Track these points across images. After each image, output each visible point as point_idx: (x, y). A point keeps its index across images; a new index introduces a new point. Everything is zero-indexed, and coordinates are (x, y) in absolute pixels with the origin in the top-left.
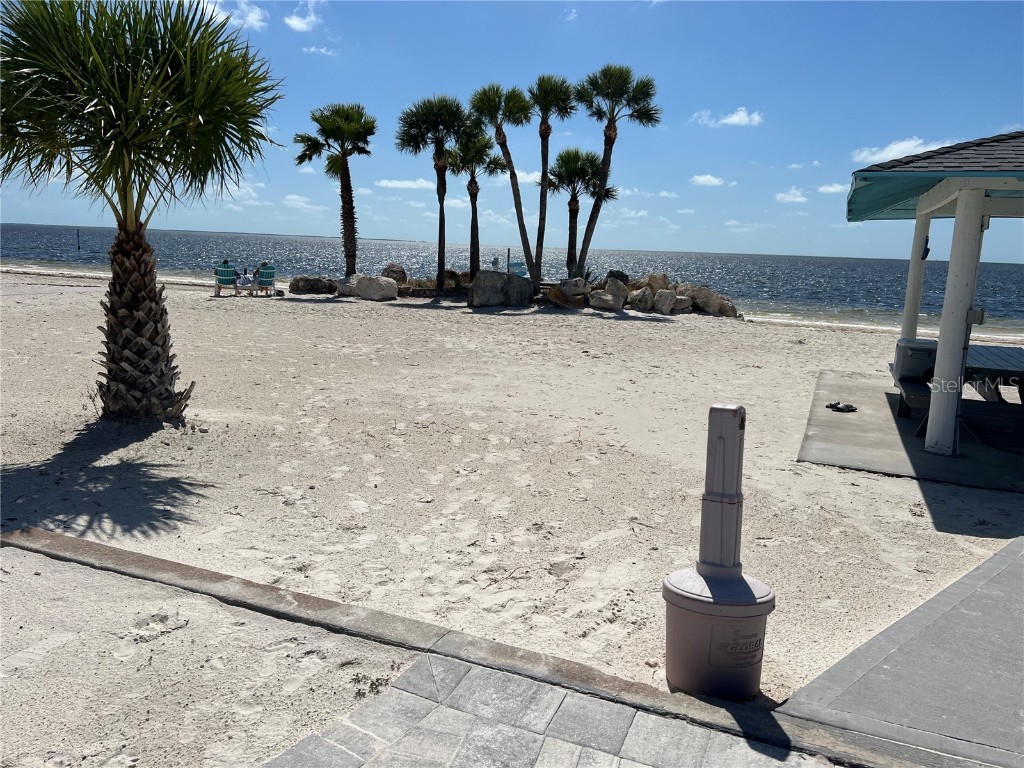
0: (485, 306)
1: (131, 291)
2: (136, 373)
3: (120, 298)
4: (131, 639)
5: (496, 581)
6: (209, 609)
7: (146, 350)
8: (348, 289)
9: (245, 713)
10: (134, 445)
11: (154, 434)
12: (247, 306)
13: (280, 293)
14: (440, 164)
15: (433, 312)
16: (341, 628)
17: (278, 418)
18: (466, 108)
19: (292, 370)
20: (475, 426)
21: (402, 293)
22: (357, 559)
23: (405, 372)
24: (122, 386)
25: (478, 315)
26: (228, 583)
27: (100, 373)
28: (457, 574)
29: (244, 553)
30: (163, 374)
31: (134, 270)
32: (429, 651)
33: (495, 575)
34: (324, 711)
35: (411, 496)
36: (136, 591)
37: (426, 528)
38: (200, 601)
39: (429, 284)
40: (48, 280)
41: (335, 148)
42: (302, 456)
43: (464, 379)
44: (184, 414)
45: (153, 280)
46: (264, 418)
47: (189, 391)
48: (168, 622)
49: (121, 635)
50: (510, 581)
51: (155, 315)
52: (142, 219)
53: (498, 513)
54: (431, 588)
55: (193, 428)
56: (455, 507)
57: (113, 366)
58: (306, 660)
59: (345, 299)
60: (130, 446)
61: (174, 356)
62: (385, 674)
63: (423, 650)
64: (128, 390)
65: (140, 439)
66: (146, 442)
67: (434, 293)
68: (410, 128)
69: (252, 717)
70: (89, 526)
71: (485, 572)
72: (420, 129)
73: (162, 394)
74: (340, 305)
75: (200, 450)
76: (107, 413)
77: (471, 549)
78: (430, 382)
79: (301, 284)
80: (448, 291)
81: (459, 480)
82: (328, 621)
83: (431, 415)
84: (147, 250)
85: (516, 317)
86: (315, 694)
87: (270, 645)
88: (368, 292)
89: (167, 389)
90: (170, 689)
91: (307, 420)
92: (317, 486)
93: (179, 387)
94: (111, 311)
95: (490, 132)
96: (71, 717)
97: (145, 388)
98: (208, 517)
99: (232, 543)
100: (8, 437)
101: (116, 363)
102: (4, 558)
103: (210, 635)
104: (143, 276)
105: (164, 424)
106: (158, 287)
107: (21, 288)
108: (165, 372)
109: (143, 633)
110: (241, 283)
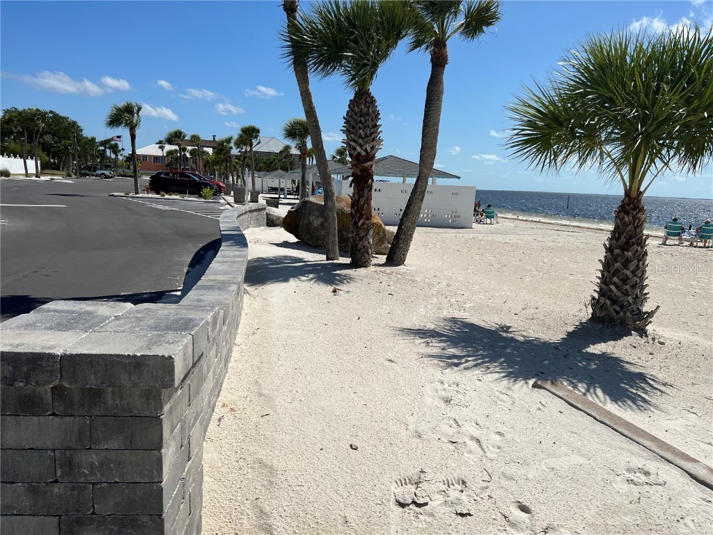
1: (625, 237)
2: (619, 294)
3: (617, 242)
4: (625, 479)
6: (682, 480)
7: (629, 279)
10: (612, 343)
11: (625, 338)
24: (608, 302)
26: (695, 465)
27: (594, 290)
29: (703, 446)
30: (637, 297)
31: (630, 223)
36: (625, 446)
38: (675, 472)
44: (647, 328)
45: (642, 231)
46: (709, 343)
47: (653, 312)
48: (650, 477)
49: (617, 473)
51: (638, 256)
52: (642, 189)
55: (654, 339)
57: (603, 286)
60: (609, 343)
61: (647, 285)
64: (612, 305)
65: (615, 340)
66: (619, 342)
70: (588, 391)
73: (634, 311)
75: (659, 356)
76: (594, 318)
84: (642, 210)
89: (638, 308)
93: (647, 308)
94: (609, 250)
96: (588, 515)
97: (623, 304)
98: (670, 408)
99: (692, 435)
100: (535, 321)
101: (606, 285)
102: (541, 395)
103: (683, 500)
104: (636, 228)
105: (633, 332)
106: (644, 237)
107: (535, 231)
108: (639, 296)
109: (633, 478)
110: (685, 236)
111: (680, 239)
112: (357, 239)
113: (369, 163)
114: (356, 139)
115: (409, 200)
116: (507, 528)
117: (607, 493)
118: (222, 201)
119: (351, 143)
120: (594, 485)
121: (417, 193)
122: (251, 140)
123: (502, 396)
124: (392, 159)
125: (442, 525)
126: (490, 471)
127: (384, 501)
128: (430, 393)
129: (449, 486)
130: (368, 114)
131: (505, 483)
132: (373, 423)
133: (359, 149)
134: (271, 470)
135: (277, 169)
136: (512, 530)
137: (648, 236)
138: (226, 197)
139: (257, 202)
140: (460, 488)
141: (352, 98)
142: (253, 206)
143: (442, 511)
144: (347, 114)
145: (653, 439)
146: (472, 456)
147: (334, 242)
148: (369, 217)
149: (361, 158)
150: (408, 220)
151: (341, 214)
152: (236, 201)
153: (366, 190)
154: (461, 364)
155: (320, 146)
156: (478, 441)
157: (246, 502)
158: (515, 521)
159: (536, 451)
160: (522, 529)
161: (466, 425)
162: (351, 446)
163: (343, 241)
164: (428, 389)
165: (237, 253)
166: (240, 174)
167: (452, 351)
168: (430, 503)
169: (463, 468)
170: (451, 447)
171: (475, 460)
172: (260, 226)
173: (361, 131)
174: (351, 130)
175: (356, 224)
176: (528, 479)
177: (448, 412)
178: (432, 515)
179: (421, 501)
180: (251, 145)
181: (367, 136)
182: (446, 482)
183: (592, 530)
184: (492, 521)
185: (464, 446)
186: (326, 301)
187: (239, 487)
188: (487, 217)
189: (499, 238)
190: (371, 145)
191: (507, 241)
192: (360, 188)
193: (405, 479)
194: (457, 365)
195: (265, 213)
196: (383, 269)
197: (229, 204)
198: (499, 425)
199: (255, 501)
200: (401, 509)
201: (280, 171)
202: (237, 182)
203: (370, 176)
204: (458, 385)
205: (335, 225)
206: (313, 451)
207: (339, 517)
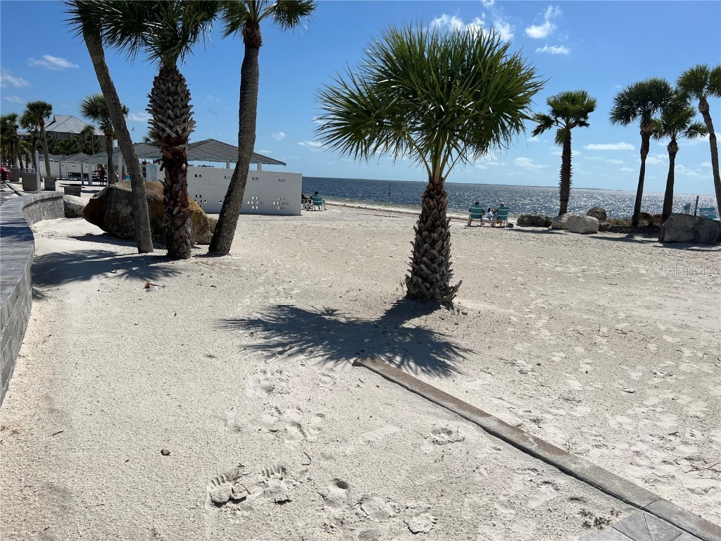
0: (675, 242)
1: (431, 220)
2: (428, 272)
3: (425, 224)
4: (431, 440)
5: (697, 469)
6: (477, 433)
7: (436, 258)
8: (560, 224)
9: (502, 511)
10: (424, 317)
11: (435, 311)
12: (489, 233)
13: (511, 225)
14: (645, 130)
15: (629, 245)
16: (570, 471)
17: (511, 311)
18: (673, 85)
19: (520, 279)
20: (669, 339)
21: (602, 229)
22: (576, 424)
23: (605, 288)
24: (420, 280)
25: (669, 249)
26: (488, 419)
27: (408, 270)
28: (662, 455)
29: (496, 401)
30: (443, 274)
31: (435, 207)
32: (643, 509)
33: (696, 464)
34: (559, 529)
35: (616, 385)
36: (432, 410)
37: (630, 412)
38: (471, 427)
39: (625, 222)
40: (374, 212)
41: (562, 123)
42: (529, 340)
43: (656, 299)
44: (453, 301)
45: (445, 214)
46: (503, 310)
47: (457, 287)
48: (452, 435)
49: (425, 436)
50: (710, 472)
51: (443, 237)
52: (443, 176)
53: (695, 413)
54: (637, 459)
55: (458, 311)
56: (655, 400)
57: (415, 266)
58: (544, 487)
59: (557, 231)
60: (422, 317)
61: (451, 263)
62: (607, 516)
63: (638, 507)
64: (423, 282)
65: (427, 314)
66: (430, 316)
67: (629, 230)
68: (623, 105)
69: (508, 516)
70: (402, 363)
71: (685, 459)
72: (632, 105)
73: (441, 287)
74: (553, 235)
75: (462, 326)
76: (409, 296)
77: (672, 438)
78: (628, 299)
79: (526, 219)
80: (642, 228)
81: (657, 380)
82: (560, 464)
83: (628, 324)
84: (444, 195)
85: (705, 253)
86: (552, 514)
87: (518, 469)
88: (576, 227)
89: (445, 284)
90: (454, 480)
91: (533, 316)
92: (542, 364)
93: (451, 283)
94: (419, 232)
95: (694, 103)
96: (399, 480)
97: (432, 281)
98: (470, 371)
99: (487, 392)
100: (357, 303)
101: (418, 265)
102: (361, 373)
103: (478, 451)
104: (439, 211)
105: (441, 306)
106: (447, 219)
107: (361, 217)
108: (445, 273)
109: (437, 438)
110: (485, 218)
111: (482, 221)
112: (173, 228)
113: (181, 146)
114: (165, 120)
115: (230, 186)
116: (325, 507)
117: (416, 457)
118: (8, 189)
119: (159, 124)
120: (405, 450)
121: (238, 180)
122: (41, 118)
123: (324, 378)
124: (213, 142)
125: (261, 517)
126: (310, 454)
127: (198, 504)
128: (252, 385)
129: (269, 476)
130: (176, 93)
131: (324, 463)
132: (188, 425)
133: (168, 130)
134: (64, 493)
135: (77, 152)
136: (330, 508)
137: (450, 218)
138: (13, 185)
139: (54, 189)
140: (279, 476)
141: (157, 75)
142: (47, 194)
143: (261, 503)
144: (153, 93)
145: (454, 400)
146: (292, 442)
147: (146, 232)
148: (185, 204)
149: (172, 140)
150: (231, 207)
151: (153, 202)
152: (26, 190)
153: (180, 176)
154: (286, 351)
155: (122, 126)
156: (299, 426)
157: (32, 535)
158: (334, 499)
159: (354, 427)
160: (339, 505)
161: (288, 411)
162: (162, 452)
163: (157, 230)
164: (250, 381)
165: (18, 250)
166: (30, 157)
167: (277, 339)
168: (248, 496)
169: (283, 455)
170: (272, 436)
171: (296, 445)
172: (56, 217)
173: (170, 111)
174: (158, 109)
175: (170, 211)
176: (346, 455)
177: (270, 401)
178: (250, 508)
179: (239, 496)
180: (42, 124)
181: (176, 117)
182: (265, 473)
183: (402, 493)
184: (310, 503)
185: (285, 434)
186: (136, 299)
187: (22, 519)
188: (315, 204)
189: (326, 225)
190: (182, 126)
191: (334, 227)
192: (172, 174)
193: (222, 477)
194: (281, 353)
195: (62, 202)
196: (205, 260)
197: (16, 192)
198: (320, 407)
199: (44, 532)
200: (217, 509)
201: (82, 155)
202: (27, 167)
203: (184, 160)
204: (281, 372)
205: (146, 214)
206: (117, 465)
207: (147, 531)
